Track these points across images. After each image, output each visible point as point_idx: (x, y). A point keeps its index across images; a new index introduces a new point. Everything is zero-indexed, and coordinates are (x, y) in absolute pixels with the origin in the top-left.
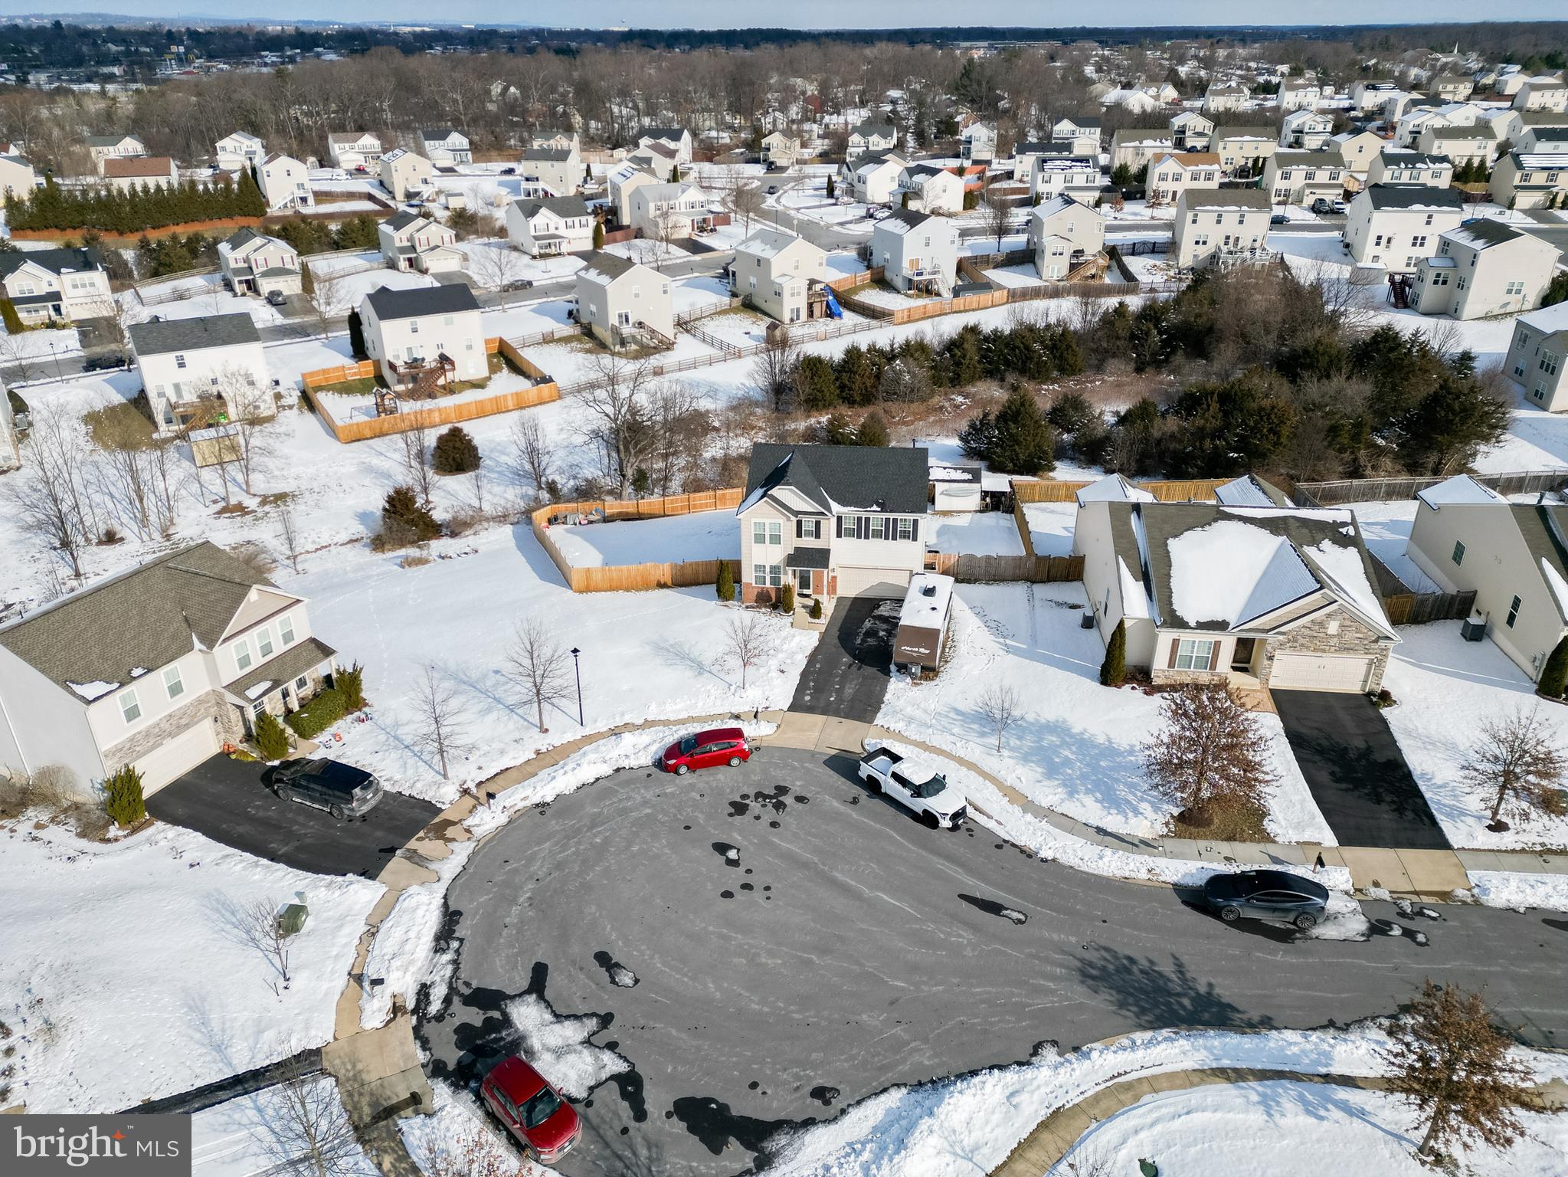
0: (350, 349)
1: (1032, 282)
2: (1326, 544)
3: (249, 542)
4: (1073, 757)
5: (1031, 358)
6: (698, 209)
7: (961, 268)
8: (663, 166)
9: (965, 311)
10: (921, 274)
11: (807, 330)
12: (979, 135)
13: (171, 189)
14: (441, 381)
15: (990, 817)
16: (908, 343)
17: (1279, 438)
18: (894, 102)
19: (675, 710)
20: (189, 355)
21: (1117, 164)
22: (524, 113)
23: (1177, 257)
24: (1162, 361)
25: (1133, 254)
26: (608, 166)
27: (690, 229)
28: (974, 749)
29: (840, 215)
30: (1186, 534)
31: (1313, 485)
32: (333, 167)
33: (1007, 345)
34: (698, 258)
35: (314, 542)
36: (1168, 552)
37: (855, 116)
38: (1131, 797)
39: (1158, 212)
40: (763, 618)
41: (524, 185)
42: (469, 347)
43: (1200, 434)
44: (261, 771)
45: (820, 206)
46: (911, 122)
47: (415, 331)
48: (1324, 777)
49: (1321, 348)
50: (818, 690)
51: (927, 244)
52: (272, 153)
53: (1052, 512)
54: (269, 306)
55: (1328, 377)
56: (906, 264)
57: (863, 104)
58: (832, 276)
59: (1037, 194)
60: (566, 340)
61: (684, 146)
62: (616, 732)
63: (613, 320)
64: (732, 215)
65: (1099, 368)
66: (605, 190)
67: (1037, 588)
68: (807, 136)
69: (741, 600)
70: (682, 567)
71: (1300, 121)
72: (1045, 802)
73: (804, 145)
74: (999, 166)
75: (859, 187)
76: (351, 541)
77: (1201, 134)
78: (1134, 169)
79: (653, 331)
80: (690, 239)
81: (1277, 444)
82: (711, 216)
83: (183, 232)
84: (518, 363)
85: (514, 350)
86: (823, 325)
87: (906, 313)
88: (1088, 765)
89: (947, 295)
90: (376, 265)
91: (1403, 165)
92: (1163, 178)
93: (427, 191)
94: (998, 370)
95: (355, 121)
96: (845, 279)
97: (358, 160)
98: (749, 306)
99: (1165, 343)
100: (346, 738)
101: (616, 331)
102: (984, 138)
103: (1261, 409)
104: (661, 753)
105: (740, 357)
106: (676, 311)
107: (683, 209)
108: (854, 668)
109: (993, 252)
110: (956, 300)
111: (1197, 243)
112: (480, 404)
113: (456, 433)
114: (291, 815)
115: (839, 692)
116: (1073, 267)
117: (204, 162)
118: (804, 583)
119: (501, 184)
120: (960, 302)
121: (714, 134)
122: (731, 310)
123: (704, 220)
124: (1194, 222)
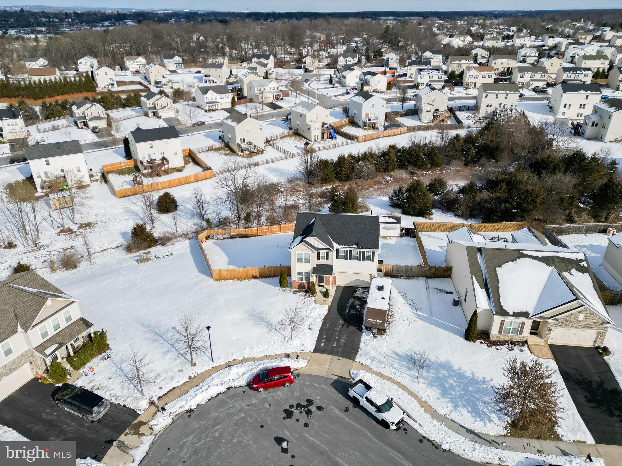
0: (124, 154)
1: (417, 123)
2: (574, 271)
3: (72, 247)
4: (455, 384)
5: (419, 160)
6: (275, 90)
7: (387, 116)
8: (261, 71)
9: (389, 136)
10: (370, 120)
11: (322, 145)
12: (392, 57)
13: (56, 81)
14: (163, 169)
15: (415, 421)
16: (365, 154)
17: (536, 204)
18: (356, 42)
19: (258, 353)
20: (50, 159)
21: (450, 70)
22: (206, 47)
23: (479, 112)
24: (476, 161)
25: (460, 110)
26: (240, 70)
27: (272, 99)
28: (405, 378)
29: (335, 91)
30: (505, 264)
31: (552, 226)
32: (126, 70)
33: (408, 154)
34: (275, 111)
35: (101, 247)
36: (497, 274)
37: (341, 49)
38: (486, 410)
39: (468, 92)
40: (302, 298)
41: (204, 78)
42: (176, 154)
43: (499, 201)
44: (52, 390)
45: (327, 88)
46: (364, 51)
47: (152, 147)
48: (582, 399)
49: (550, 160)
50: (328, 340)
51: (373, 107)
52: (101, 65)
53: (433, 237)
54: (92, 133)
55: (555, 173)
56: (363, 116)
57: (344, 43)
58: (332, 120)
59: (418, 84)
60: (218, 149)
61: (271, 62)
62: (229, 365)
63: (238, 141)
64: (290, 92)
65: (448, 163)
66: (237, 80)
67: (430, 281)
68: (321, 57)
69: (291, 288)
70: (264, 269)
71: (525, 52)
72: (443, 412)
73: (320, 61)
74: (401, 70)
75: (343, 80)
76: (118, 247)
77: (484, 57)
78: (457, 72)
79: (255, 146)
80: (272, 103)
81: (535, 206)
82: (281, 93)
83: (60, 99)
84: (197, 160)
85: (195, 154)
86: (329, 142)
87: (364, 137)
88: (462, 389)
89: (381, 129)
90: (139, 114)
91: (571, 72)
92: (471, 77)
93: (164, 81)
94: (404, 165)
95: (136, 51)
96: (337, 122)
97: (136, 67)
98: (297, 134)
99: (477, 153)
100: (96, 369)
101: (239, 146)
102: (394, 59)
103: (527, 191)
104: (250, 379)
105: (293, 157)
106: (265, 137)
107: (269, 90)
108: (345, 327)
109: (400, 110)
110: (385, 132)
111: (487, 106)
112: (179, 179)
113: (167, 195)
114: (63, 418)
115: (338, 341)
116: (435, 117)
117: (73, 68)
118: (321, 279)
119: (195, 78)
120: (387, 132)
121: (283, 56)
122: (289, 136)
123: (278, 95)
124: (486, 97)
